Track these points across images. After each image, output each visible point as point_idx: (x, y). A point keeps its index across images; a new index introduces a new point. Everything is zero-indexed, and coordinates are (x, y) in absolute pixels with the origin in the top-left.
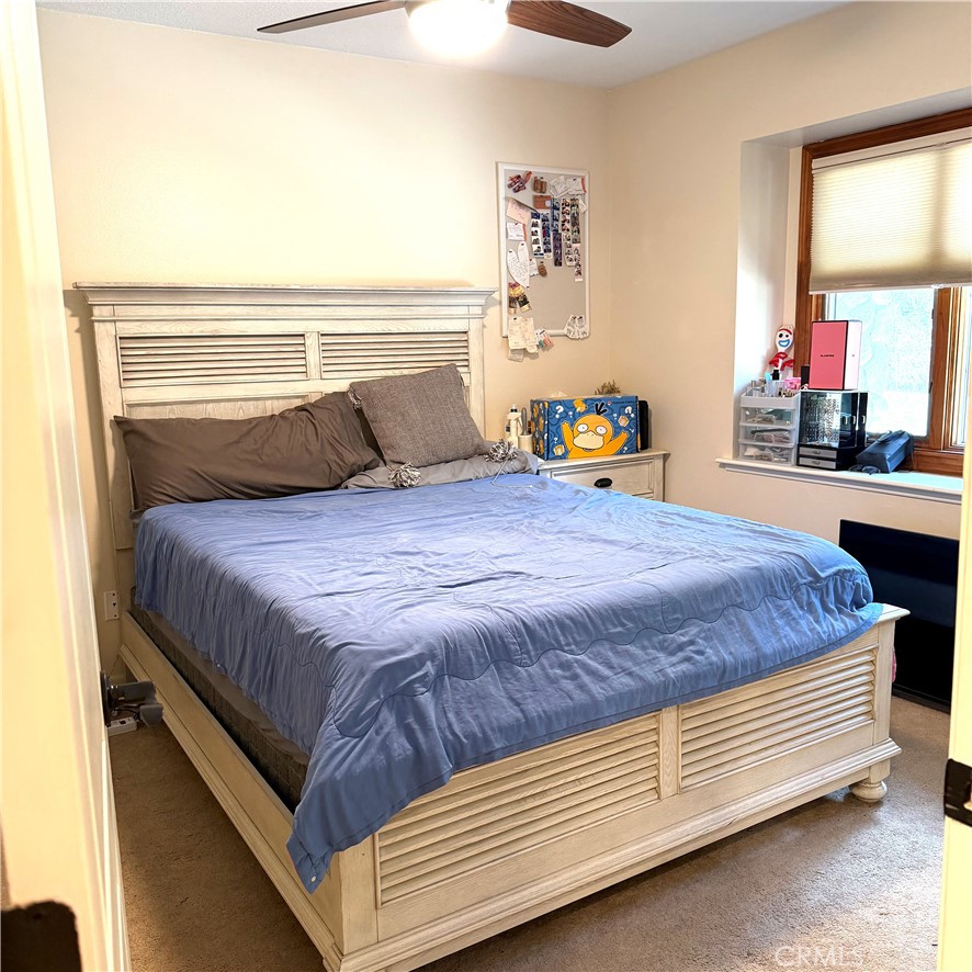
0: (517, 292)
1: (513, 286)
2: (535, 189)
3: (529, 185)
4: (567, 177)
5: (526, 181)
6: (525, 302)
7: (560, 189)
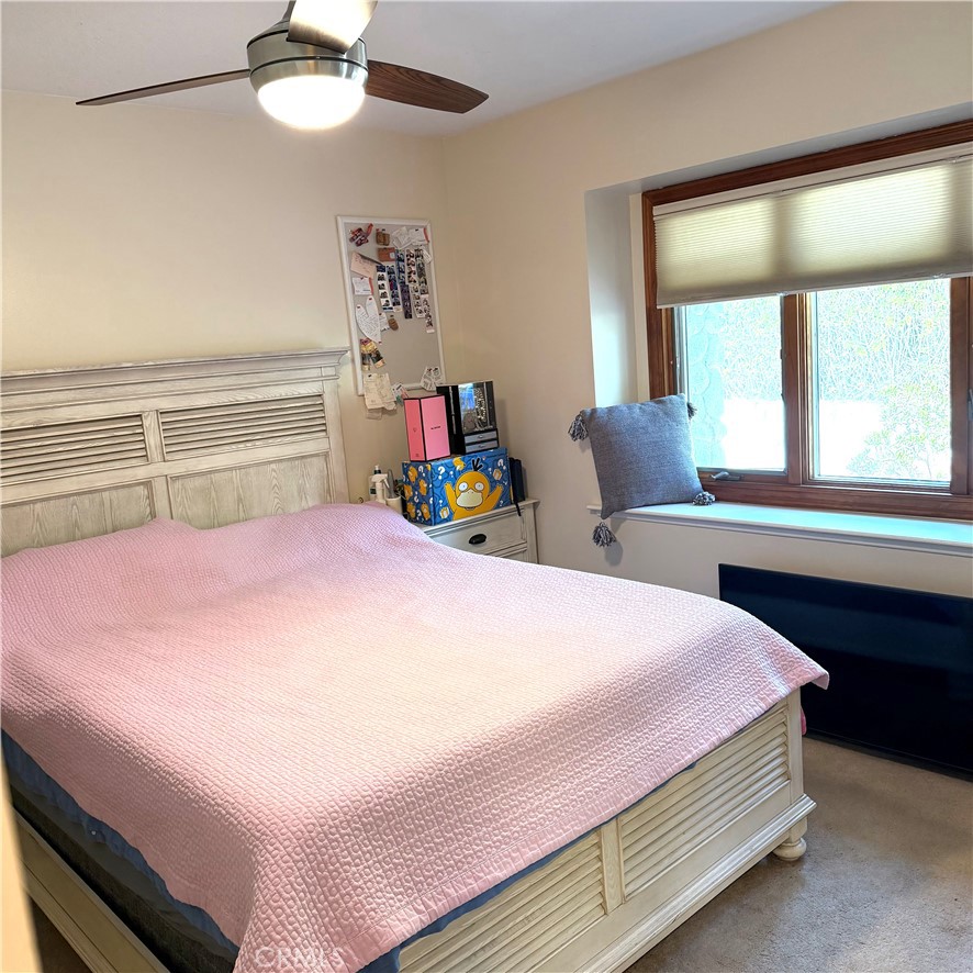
0: (369, 348)
1: (364, 342)
2: (378, 242)
3: (371, 238)
4: (409, 228)
5: (368, 234)
6: (378, 358)
7: (404, 241)
